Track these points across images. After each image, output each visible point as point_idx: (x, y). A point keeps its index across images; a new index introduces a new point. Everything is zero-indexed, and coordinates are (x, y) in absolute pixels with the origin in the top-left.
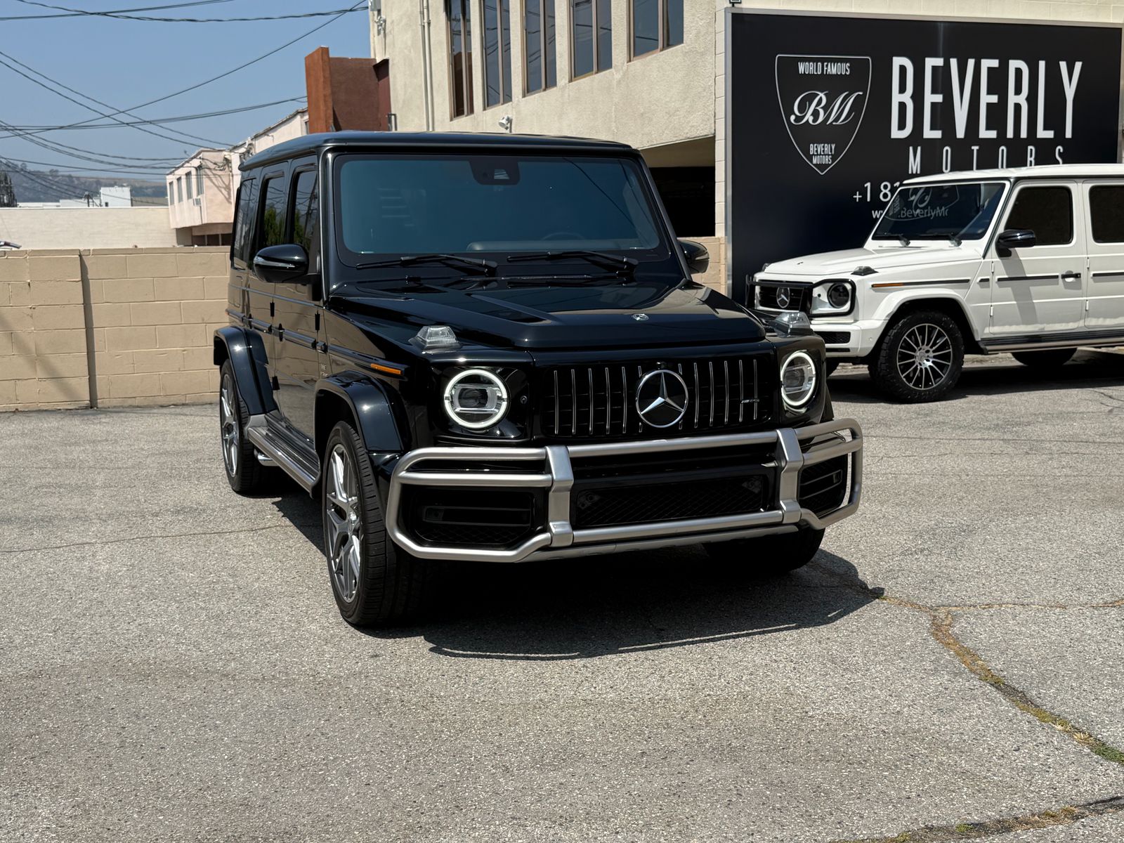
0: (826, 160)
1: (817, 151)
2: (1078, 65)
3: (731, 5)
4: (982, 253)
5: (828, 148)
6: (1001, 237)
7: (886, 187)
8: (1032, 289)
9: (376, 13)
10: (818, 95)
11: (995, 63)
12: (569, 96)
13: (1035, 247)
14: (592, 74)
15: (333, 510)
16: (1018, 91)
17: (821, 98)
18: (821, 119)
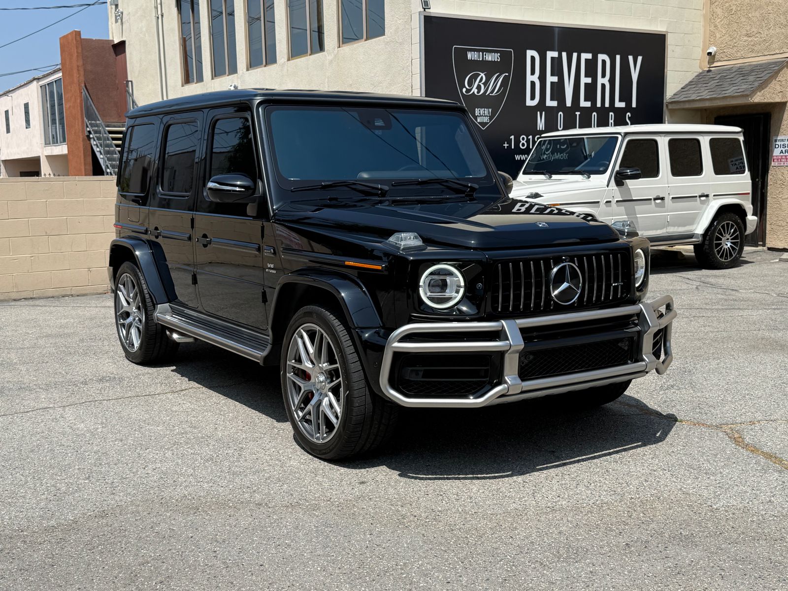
0: (486, 120)
1: (480, 113)
2: (640, 58)
3: (423, 10)
4: (606, 184)
5: (487, 111)
6: (617, 173)
7: (523, 139)
8: (636, 207)
9: (114, 7)
10: (480, 74)
11: (589, 56)
12: (288, 70)
13: (640, 179)
14: (307, 56)
15: (292, 374)
16: (604, 76)
17: (482, 77)
18: (482, 92)
